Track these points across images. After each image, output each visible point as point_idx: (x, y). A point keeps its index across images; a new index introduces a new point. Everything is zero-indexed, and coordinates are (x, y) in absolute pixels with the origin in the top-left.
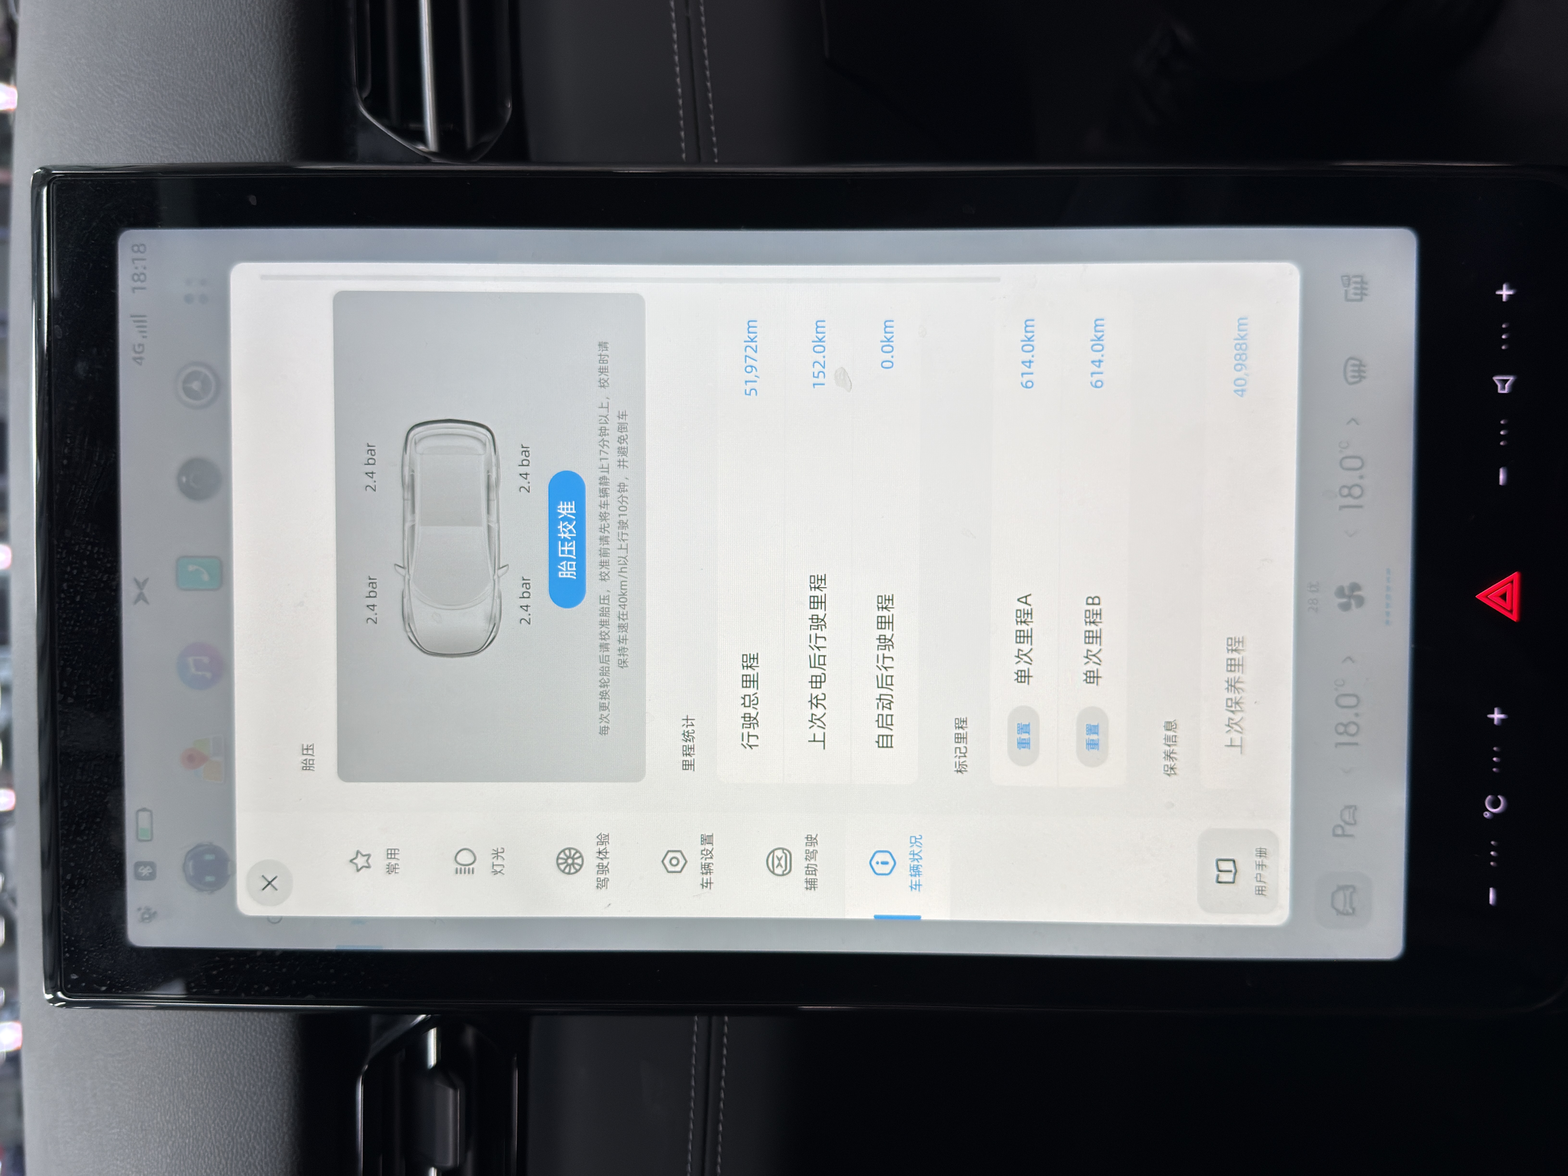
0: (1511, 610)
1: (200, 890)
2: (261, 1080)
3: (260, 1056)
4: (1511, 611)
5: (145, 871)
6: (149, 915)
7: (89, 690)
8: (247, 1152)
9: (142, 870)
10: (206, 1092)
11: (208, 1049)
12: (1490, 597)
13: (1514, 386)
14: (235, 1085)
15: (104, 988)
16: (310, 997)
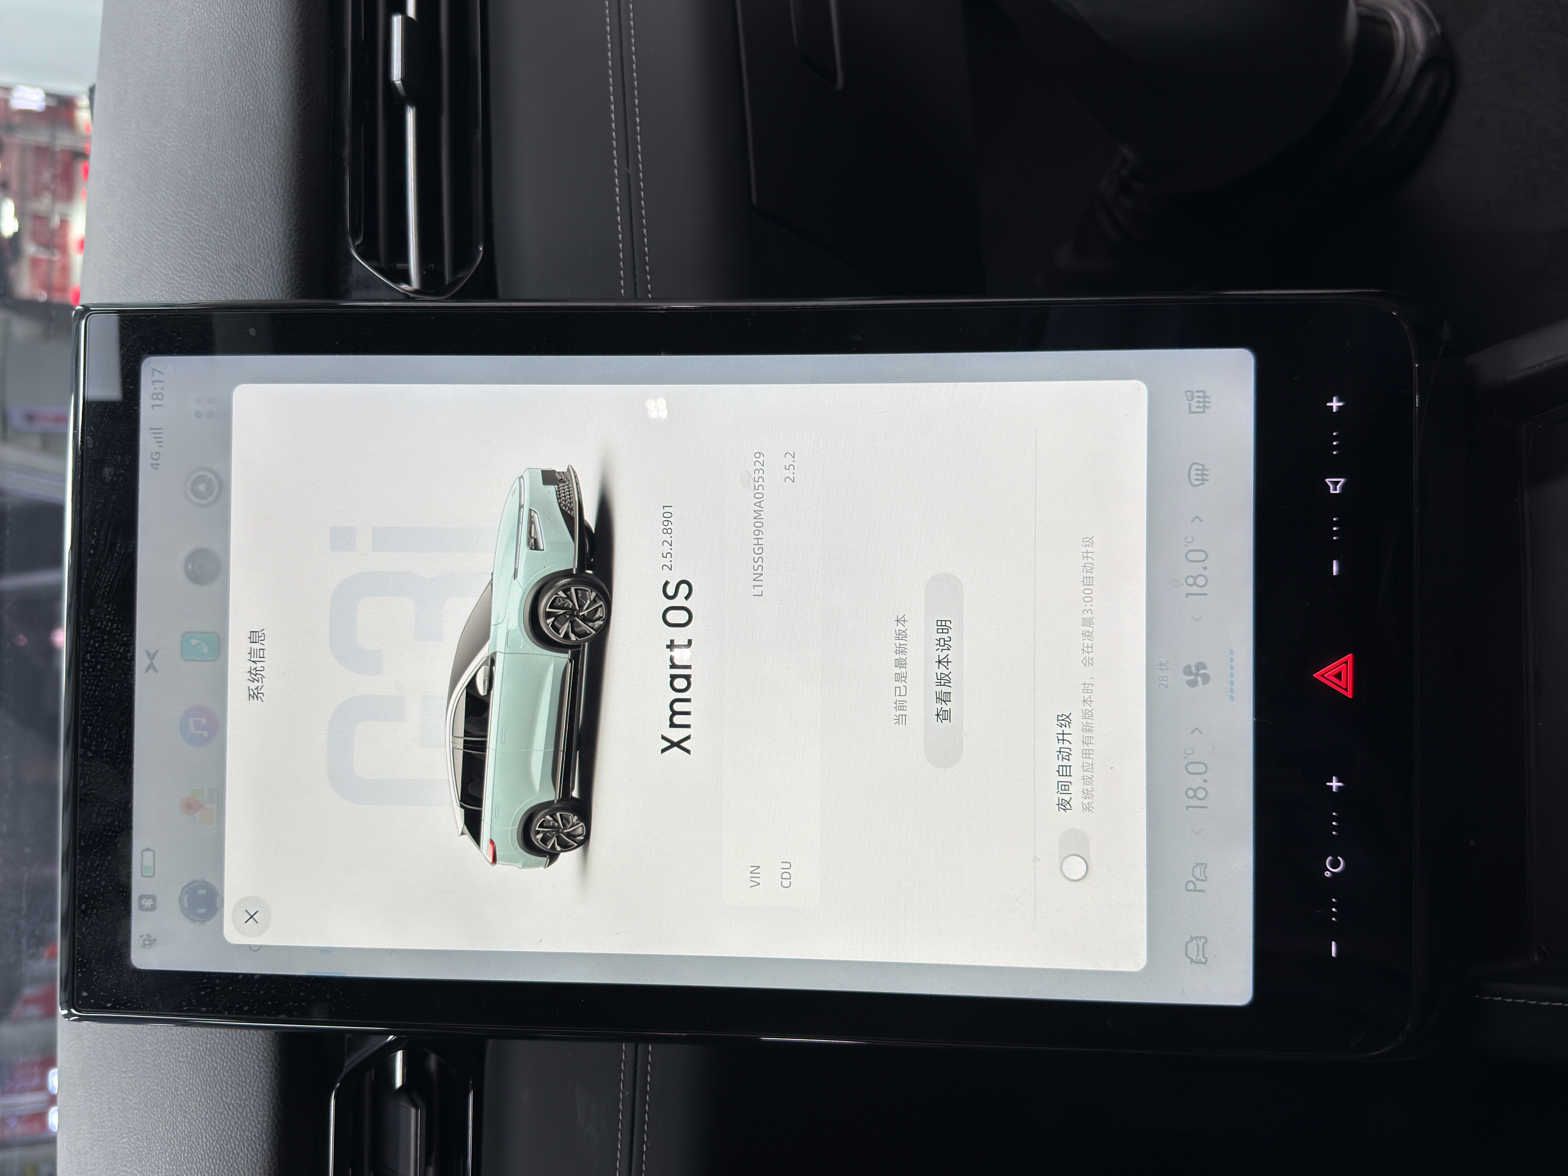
0: (1346, 688)
1: (193, 921)
2: (246, 1094)
3: (245, 1072)
4: (1346, 690)
5: (148, 903)
6: (150, 942)
7: (106, 745)
8: (232, 1158)
9: (145, 902)
10: (199, 1105)
11: (202, 1065)
12: (1327, 676)
13: (1344, 487)
14: (224, 1098)
15: (109, 1005)
16: (283, 1016)
